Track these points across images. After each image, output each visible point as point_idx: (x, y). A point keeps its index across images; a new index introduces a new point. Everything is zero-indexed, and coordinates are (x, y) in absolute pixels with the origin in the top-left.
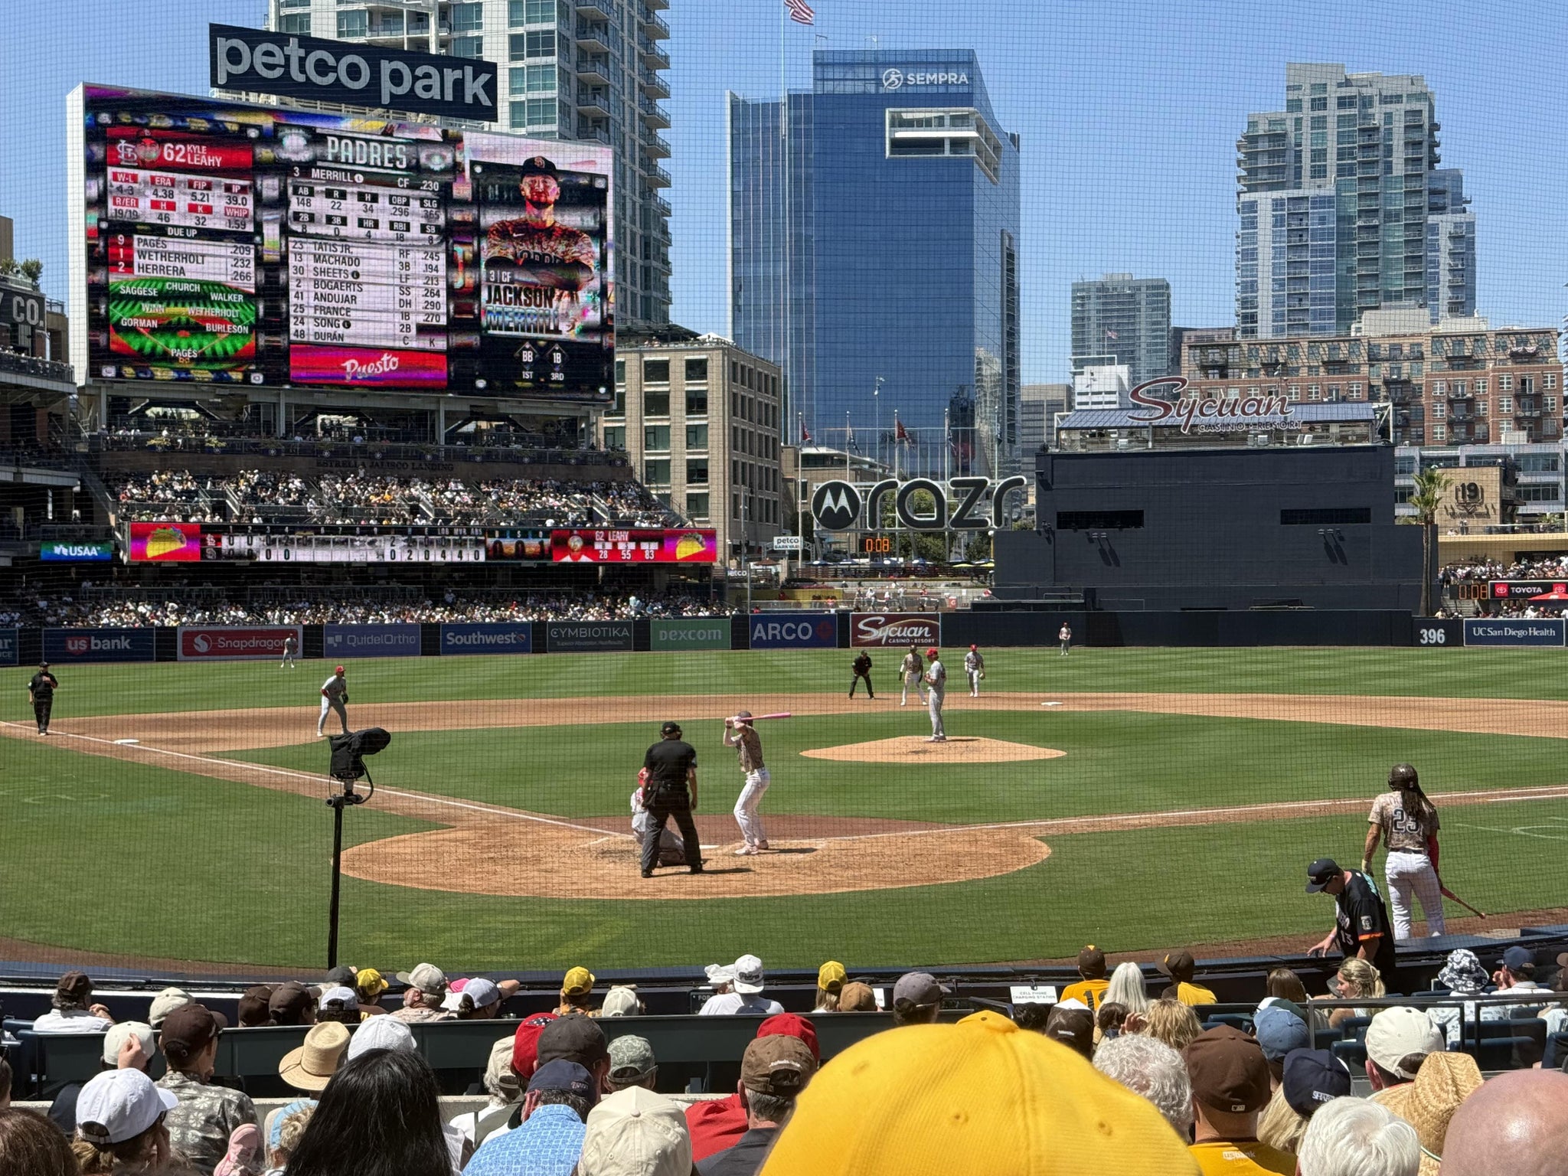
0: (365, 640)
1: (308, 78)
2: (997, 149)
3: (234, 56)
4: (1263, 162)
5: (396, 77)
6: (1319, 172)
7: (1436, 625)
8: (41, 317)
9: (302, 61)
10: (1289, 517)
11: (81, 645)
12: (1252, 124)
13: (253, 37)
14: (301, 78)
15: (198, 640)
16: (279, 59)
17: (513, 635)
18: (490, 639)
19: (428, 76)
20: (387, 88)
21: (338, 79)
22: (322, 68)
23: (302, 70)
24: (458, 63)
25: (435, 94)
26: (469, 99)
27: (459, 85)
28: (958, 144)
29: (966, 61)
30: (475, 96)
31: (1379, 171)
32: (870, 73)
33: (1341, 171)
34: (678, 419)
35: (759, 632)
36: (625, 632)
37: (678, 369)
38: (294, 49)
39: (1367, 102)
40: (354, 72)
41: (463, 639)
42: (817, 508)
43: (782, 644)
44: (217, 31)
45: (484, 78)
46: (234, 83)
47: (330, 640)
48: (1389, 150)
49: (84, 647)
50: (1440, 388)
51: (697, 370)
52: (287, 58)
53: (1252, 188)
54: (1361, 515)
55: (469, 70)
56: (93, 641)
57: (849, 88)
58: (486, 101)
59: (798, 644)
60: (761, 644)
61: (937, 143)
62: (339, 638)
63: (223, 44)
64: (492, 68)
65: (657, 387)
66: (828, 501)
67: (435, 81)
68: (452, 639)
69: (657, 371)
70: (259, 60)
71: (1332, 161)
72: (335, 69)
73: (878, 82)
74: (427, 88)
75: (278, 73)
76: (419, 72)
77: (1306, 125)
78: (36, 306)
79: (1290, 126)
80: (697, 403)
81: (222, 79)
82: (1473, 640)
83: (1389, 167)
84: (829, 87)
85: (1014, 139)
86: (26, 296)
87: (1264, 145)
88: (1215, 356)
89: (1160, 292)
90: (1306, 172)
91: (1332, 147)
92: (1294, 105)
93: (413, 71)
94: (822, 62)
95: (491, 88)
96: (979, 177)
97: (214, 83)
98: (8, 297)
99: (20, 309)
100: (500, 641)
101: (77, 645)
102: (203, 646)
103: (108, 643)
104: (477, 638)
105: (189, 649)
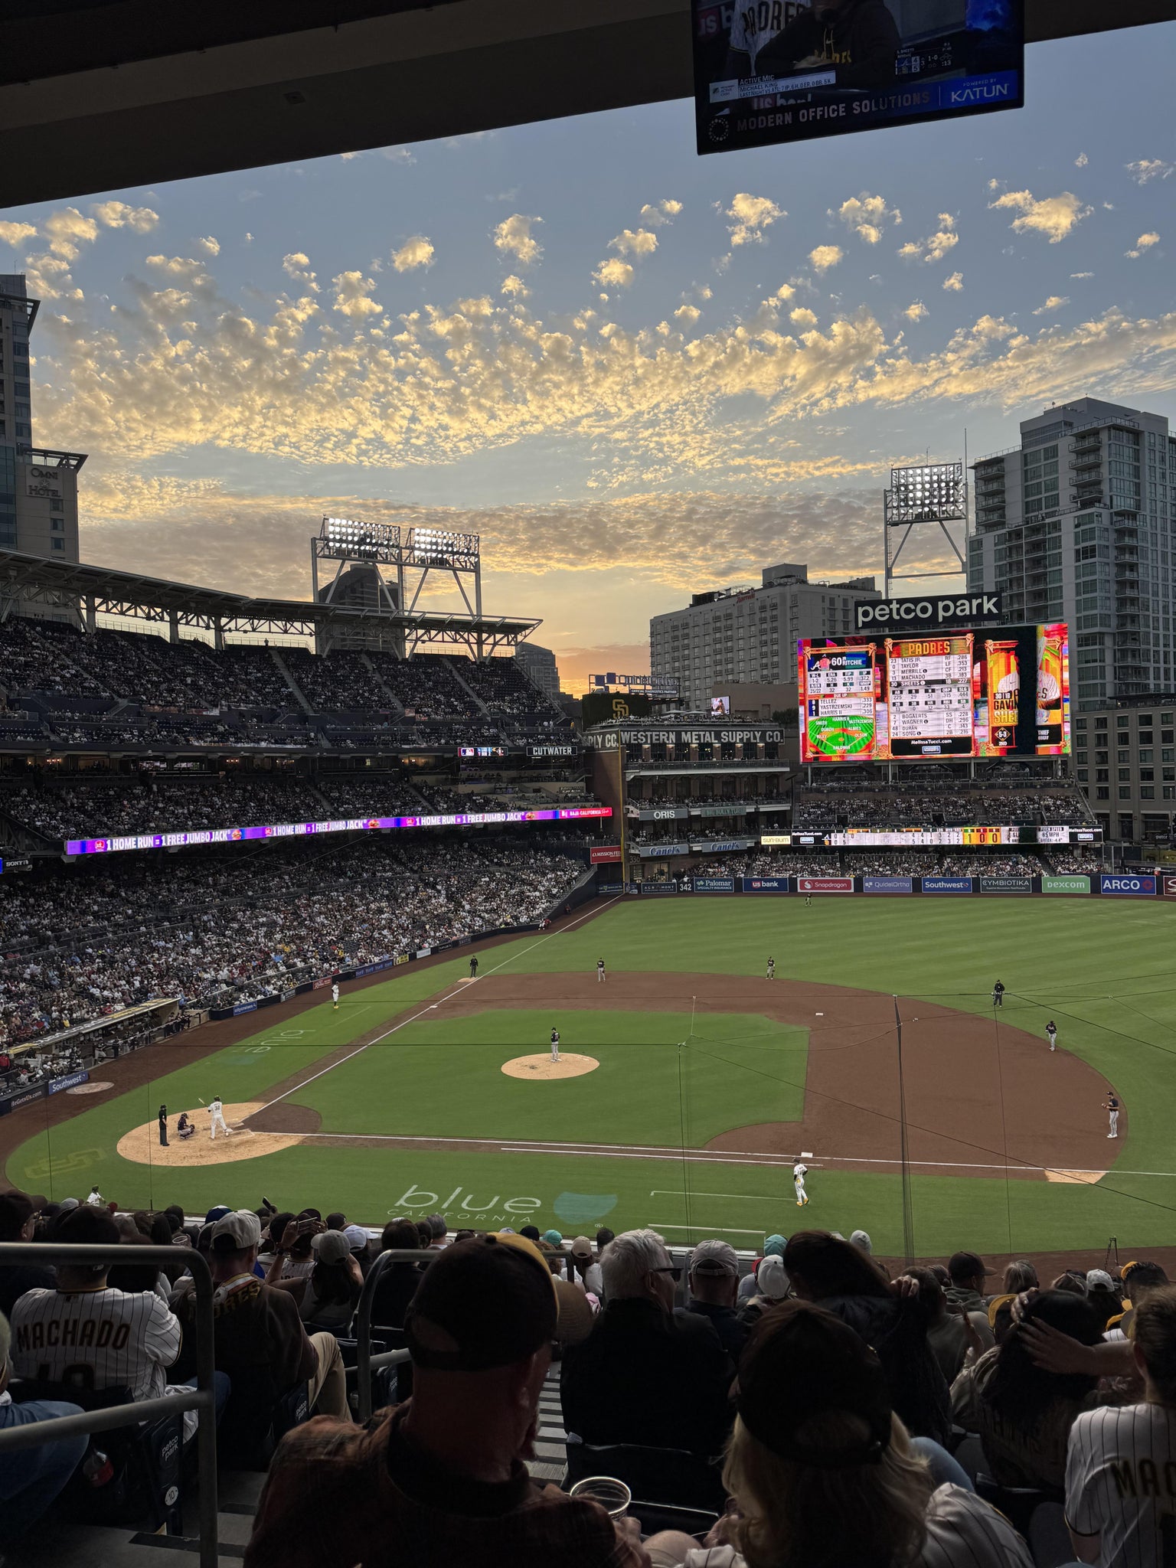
0: (884, 885)
1: (900, 617)
3: (866, 614)
5: (946, 608)
8: (782, 738)
9: (898, 610)
11: (758, 885)
13: (874, 604)
14: (898, 618)
15: (807, 884)
16: (888, 611)
18: (949, 885)
19: (963, 604)
20: (941, 613)
21: (916, 615)
22: (908, 611)
23: (898, 613)
24: (979, 596)
25: (967, 612)
26: (985, 612)
27: (980, 606)
30: (989, 610)
34: (1158, 745)
35: (1107, 885)
36: (1026, 883)
38: (894, 606)
40: (925, 610)
41: (934, 885)
43: (1118, 892)
44: (859, 604)
45: (994, 600)
46: (866, 625)
47: (867, 885)
49: (760, 886)
52: (891, 610)
55: (985, 598)
56: (763, 884)
58: (995, 611)
59: (1129, 891)
60: (1109, 890)
62: (871, 884)
63: (860, 610)
64: (999, 594)
65: (1146, 729)
67: (967, 607)
68: (928, 885)
72: (915, 611)
74: (962, 611)
75: (887, 617)
76: (958, 604)
78: (779, 734)
80: (1168, 739)
81: (860, 625)
86: (773, 731)
93: (955, 604)
95: (997, 604)
97: (857, 627)
98: (764, 733)
99: (770, 737)
100: (954, 885)
101: (756, 885)
102: (808, 886)
103: (768, 885)
104: (941, 885)
105: (803, 887)
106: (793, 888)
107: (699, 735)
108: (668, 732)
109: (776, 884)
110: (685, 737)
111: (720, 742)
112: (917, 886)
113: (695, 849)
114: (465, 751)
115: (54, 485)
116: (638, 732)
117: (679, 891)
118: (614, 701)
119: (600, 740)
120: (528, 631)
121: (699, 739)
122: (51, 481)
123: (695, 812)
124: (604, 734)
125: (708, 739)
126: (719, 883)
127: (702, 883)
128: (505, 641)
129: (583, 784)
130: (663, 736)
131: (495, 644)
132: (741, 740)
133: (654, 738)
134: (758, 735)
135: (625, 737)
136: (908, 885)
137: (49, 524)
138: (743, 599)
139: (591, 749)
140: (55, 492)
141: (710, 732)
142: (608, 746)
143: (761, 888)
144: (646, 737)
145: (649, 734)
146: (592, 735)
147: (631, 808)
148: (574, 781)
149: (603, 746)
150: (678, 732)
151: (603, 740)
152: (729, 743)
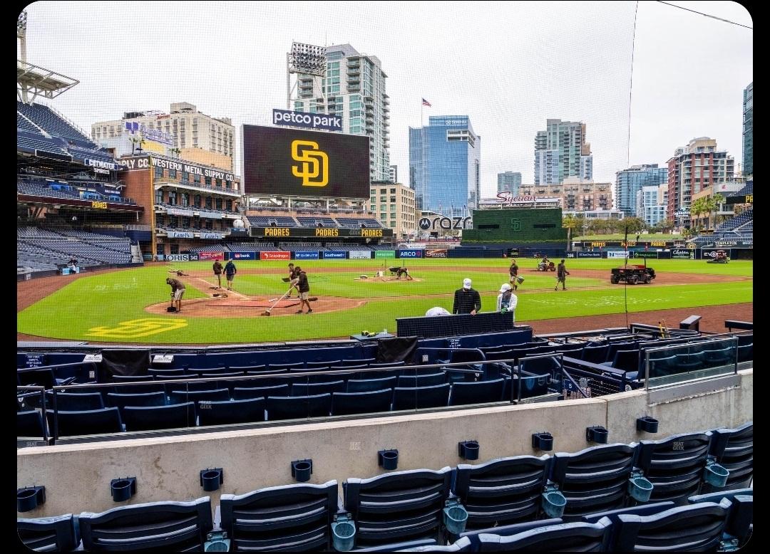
0: (305, 255)
2: (474, 139)
3: (279, 116)
4: (541, 143)
5: (317, 120)
6: (555, 145)
7: (572, 253)
8: (234, 179)
9: (294, 117)
10: (536, 226)
11: (238, 256)
12: (538, 134)
13: (283, 112)
14: (294, 121)
15: (265, 255)
16: (289, 117)
17: (341, 255)
18: (335, 255)
20: (315, 123)
21: (303, 121)
22: (299, 119)
23: (294, 119)
24: (332, 117)
25: (326, 124)
26: (335, 125)
27: (332, 122)
28: (464, 138)
29: (467, 118)
31: (569, 145)
32: (443, 121)
33: (560, 145)
34: (389, 203)
35: (402, 254)
37: (388, 191)
38: (293, 115)
39: (567, 128)
40: (307, 119)
41: (329, 256)
42: (420, 224)
43: (408, 257)
44: (275, 111)
45: (339, 120)
46: (279, 123)
47: (297, 255)
48: (572, 140)
50: (582, 197)
51: (393, 191)
52: (291, 117)
53: (539, 149)
54: (554, 226)
55: (335, 118)
56: (241, 255)
57: (438, 125)
58: (339, 126)
59: (412, 257)
60: (402, 257)
61: (459, 138)
62: (299, 255)
63: (276, 114)
64: (340, 118)
65: (383, 195)
66: (423, 223)
67: (327, 121)
68: (326, 255)
69: (383, 191)
70: (284, 117)
71: (558, 143)
72: (302, 119)
73: (445, 123)
74: (325, 123)
75: (289, 120)
76: (323, 119)
77: (552, 134)
78: (232, 177)
79: (548, 134)
80: (393, 200)
81: (276, 122)
82: (579, 257)
83: (572, 144)
84: (433, 125)
85: (479, 137)
86: (230, 174)
87: (541, 139)
88: (527, 189)
89: (519, 175)
90: (552, 145)
91: (558, 139)
92: (548, 129)
93: (321, 119)
94: (431, 119)
95: (340, 123)
96: (469, 145)
97: (274, 123)
98: (225, 174)
99: (228, 177)
100: (338, 255)
102: (267, 256)
103: (244, 256)
104: (332, 255)
105: (263, 257)
106: (258, 258)
107: (194, 169)
108: (177, 163)
109: (248, 256)
110: (187, 169)
111: (204, 175)
112: (321, 253)
113: (196, 236)
116: (162, 160)
117: (190, 260)
119: (133, 163)
120: (63, 89)
121: (194, 171)
123: (197, 213)
124: (137, 159)
125: (198, 172)
128: (43, 93)
130: (175, 166)
131: (36, 94)
132: (215, 176)
133: (171, 165)
134: (222, 175)
135: (154, 161)
136: (317, 255)
138: (161, 117)
141: (199, 168)
142: (139, 166)
143: (240, 258)
144: (166, 163)
145: (167, 162)
146: (128, 159)
147: (160, 207)
149: (136, 167)
150: (183, 165)
151: (136, 163)
152: (208, 177)
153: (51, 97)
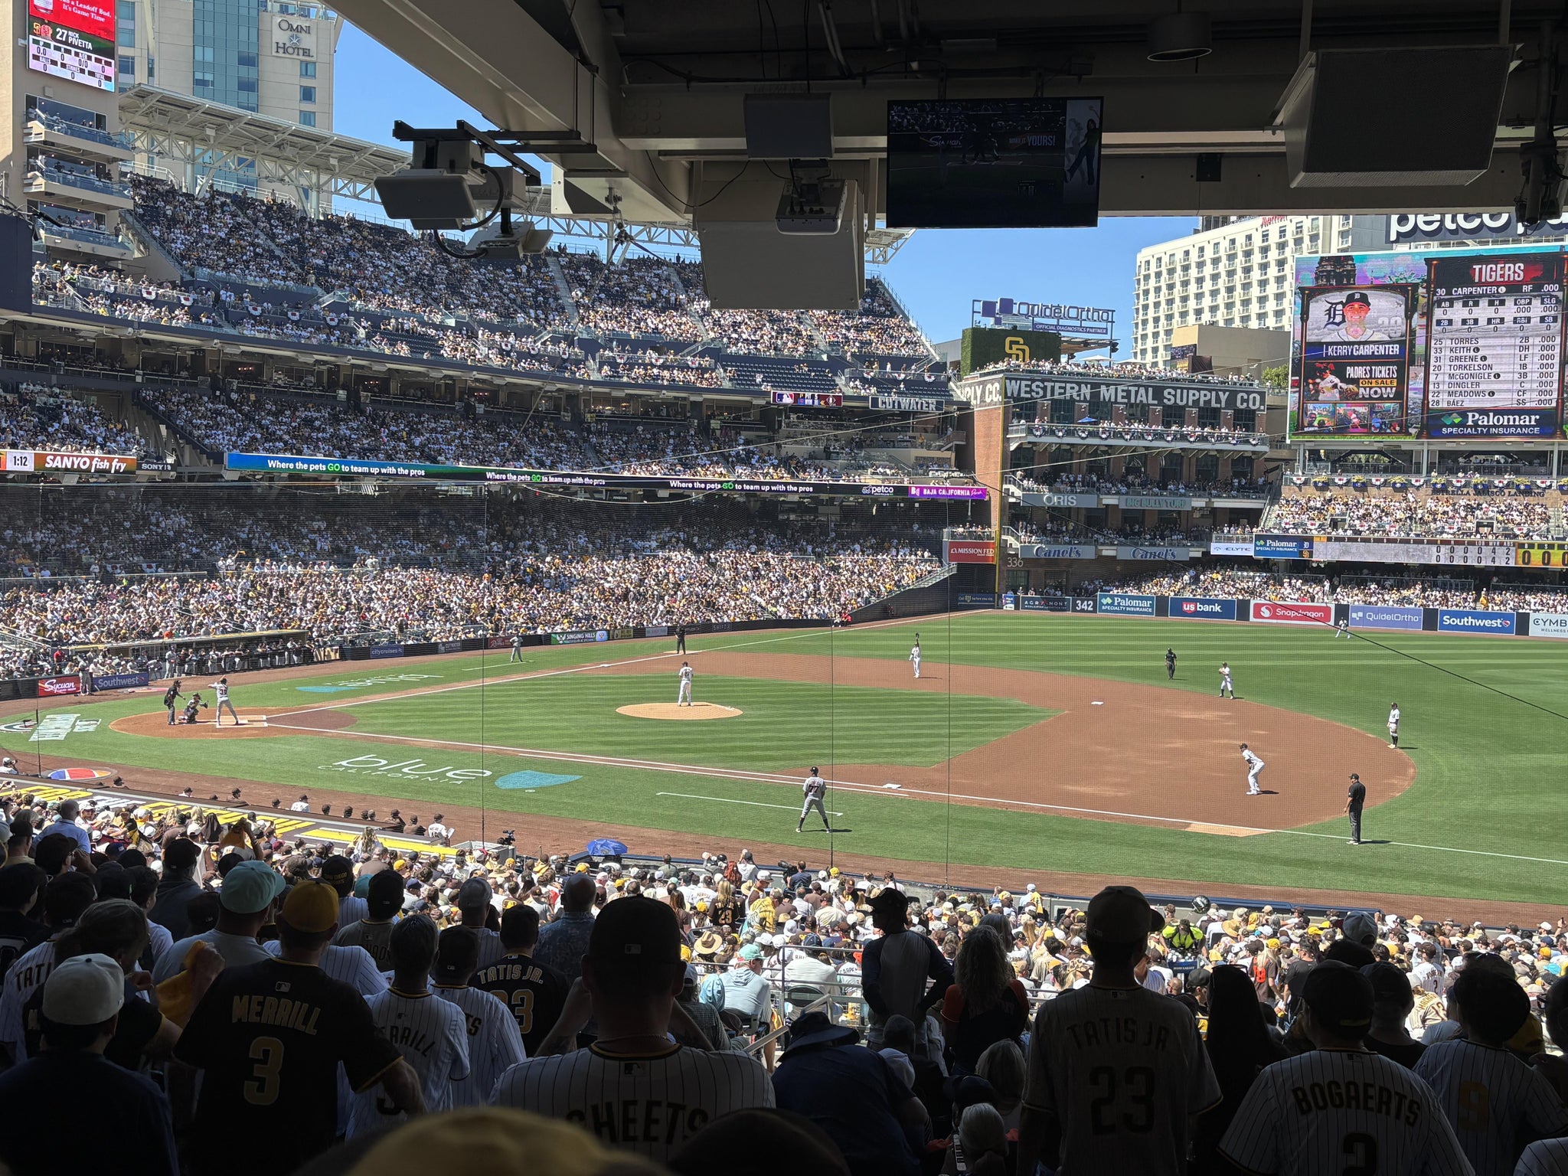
0: (1380, 617)
1: (1458, 225)
3: (1403, 219)
8: (1261, 403)
11: (1190, 607)
14: (1453, 227)
15: (1263, 609)
16: (1437, 215)
17: (1499, 621)
18: (1480, 623)
21: (1482, 221)
22: (1470, 215)
40: (1496, 217)
41: (1457, 621)
46: (1403, 237)
47: (1354, 615)
49: (1193, 609)
52: (1443, 213)
56: (1198, 605)
62: (1361, 614)
63: (1396, 213)
68: (1447, 620)
70: (1422, 218)
72: (1480, 214)
75: (1436, 225)
78: (1258, 398)
81: (1393, 237)
86: (1248, 393)
97: (1388, 240)
98: (1233, 394)
99: (1243, 401)
100: (1487, 623)
101: (1189, 607)
102: (1266, 613)
103: (1207, 608)
104: (1468, 621)
105: (1258, 615)
106: (1243, 614)
107: (1128, 392)
108: (1079, 384)
109: (1217, 608)
110: (1106, 394)
111: (1160, 403)
112: (1431, 619)
113: (1105, 553)
114: (781, 396)
115: (307, 41)
116: (1033, 381)
118: (1008, 340)
119: (979, 393)
121: (1128, 396)
122: (303, 35)
123: (1110, 501)
124: (984, 384)
125: (1142, 398)
126: (1134, 603)
127: (1109, 600)
129: (952, 455)
130: (1071, 392)
132: (1196, 402)
133: (1057, 391)
134: (1223, 397)
135: (1013, 387)
136: (1418, 619)
137: (298, 95)
139: (965, 406)
140: (306, 52)
141: (1146, 388)
142: (988, 400)
143: (1196, 614)
144: (1045, 389)
145: (1049, 385)
146: (970, 386)
147: (1013, 488)
148: (940, 448)
149: (983, 401)
150: (1095, 386)
151: (983, 392)
152: (1175, 406)
153: (885, 261)
